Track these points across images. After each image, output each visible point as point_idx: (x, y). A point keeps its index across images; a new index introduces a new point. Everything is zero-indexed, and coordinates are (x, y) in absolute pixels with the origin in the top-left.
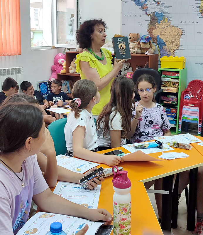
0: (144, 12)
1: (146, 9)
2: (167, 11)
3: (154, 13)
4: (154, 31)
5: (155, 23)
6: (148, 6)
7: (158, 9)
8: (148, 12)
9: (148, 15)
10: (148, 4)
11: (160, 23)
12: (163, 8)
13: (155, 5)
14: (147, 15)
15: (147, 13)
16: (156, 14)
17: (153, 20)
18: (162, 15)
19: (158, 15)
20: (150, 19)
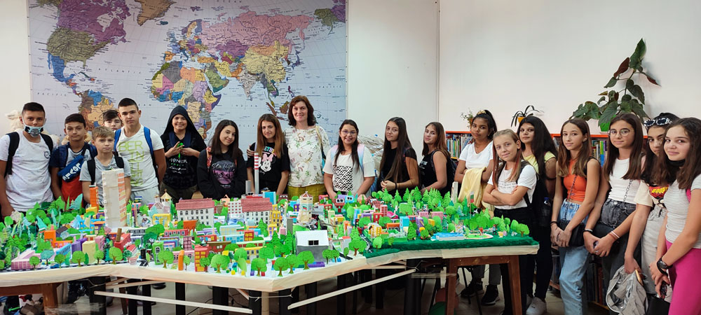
0: (71, 90)
1: (74, 86)
2: (107, 91)
3: (88, 91)
4: (89, 115)
5: (90, 105)
6: (76, 82)
7: (93, 87)
8: (76, 90)
9: (78, 95)
10: (76, 79)
11: (97, 105)
12: (100, 86)
13: (88, 82)
14: (76, 94)
15: (75, 92)
16: (91, 93)
17: (86, 100)
18: (99, 95)
19: (94, 95)
20: (81, 99)
